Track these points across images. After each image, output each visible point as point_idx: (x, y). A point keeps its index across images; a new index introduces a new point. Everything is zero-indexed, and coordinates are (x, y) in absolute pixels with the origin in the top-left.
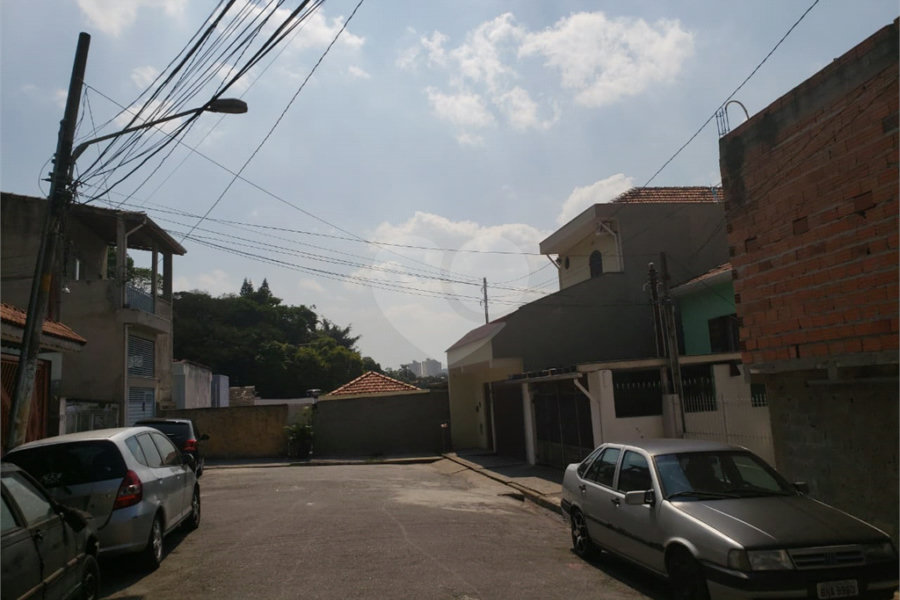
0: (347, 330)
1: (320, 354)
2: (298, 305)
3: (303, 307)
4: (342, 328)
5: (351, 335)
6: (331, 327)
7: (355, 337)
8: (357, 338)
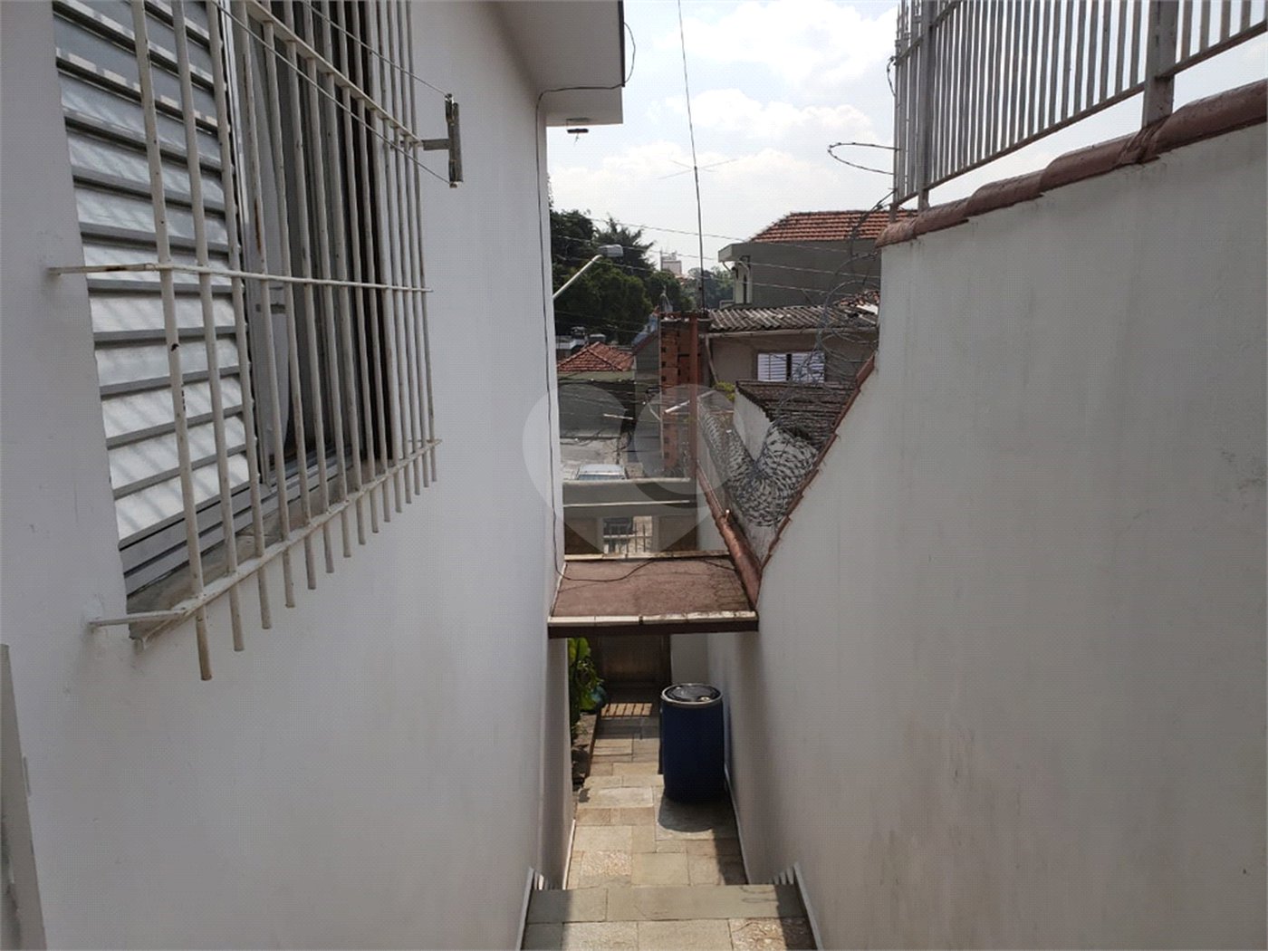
0: (638, 235)
1: (593, 278)
2: (570, 211)
3: (576, 213)
4: (632, 231)
5: (643, 241)
6: (619, 229)
7: (648, 244)
8: (651, 244)
